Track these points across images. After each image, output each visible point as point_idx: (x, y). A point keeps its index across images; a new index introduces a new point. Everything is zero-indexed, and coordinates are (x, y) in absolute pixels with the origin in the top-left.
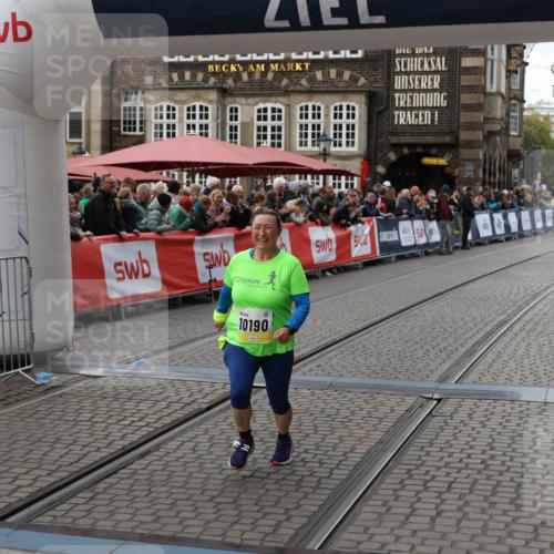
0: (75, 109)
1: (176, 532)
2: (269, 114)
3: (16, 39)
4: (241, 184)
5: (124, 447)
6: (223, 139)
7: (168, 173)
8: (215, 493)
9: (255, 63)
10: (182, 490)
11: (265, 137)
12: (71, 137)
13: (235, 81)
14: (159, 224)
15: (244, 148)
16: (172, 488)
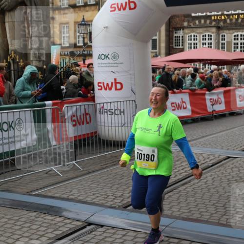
0: (154, 38)
1: (198, 217)
2: (239, 37)
3: (130, 9)
4: (226, 69)
5: (176, 181)
6: (219, 49)
7: (194, 64)
8: (215, 202)
9: (233, 15)
10: (201, 200)
11: (237, 48)
12: (152, 49)
13: (224, 23)
14: (191, 86)
15: (228, 53)
16: (196, 199)
